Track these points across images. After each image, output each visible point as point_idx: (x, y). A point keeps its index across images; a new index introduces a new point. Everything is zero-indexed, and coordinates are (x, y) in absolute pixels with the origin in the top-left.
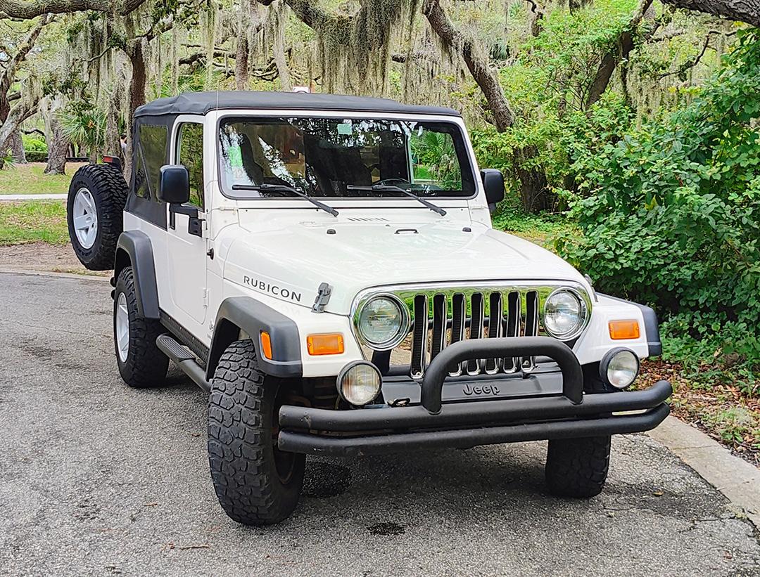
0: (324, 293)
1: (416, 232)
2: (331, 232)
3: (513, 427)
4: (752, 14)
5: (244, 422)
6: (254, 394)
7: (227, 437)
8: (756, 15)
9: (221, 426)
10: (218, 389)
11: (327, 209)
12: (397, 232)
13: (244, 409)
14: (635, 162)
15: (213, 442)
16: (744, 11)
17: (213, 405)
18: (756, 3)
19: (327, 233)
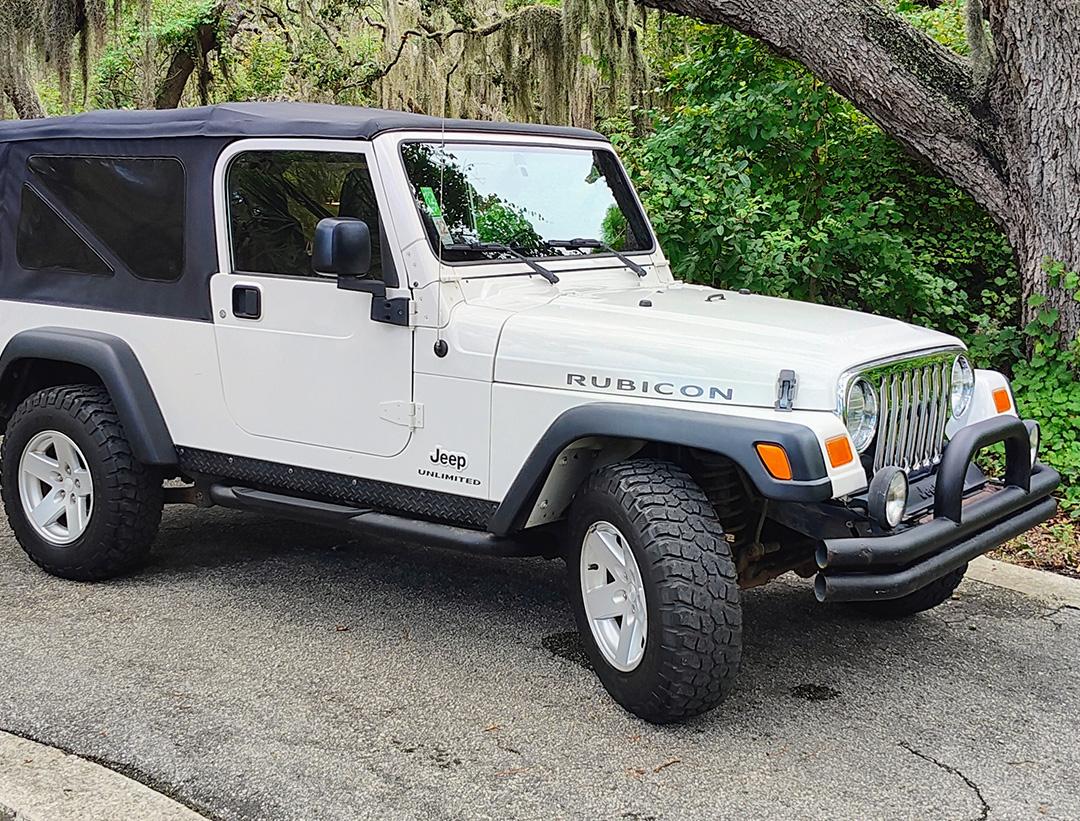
0: (787, 384)
1: (723, 298)
2: (646, 305)
4: (743, 17)
5: (722, 575)
8: (749, 19)
9: (691, 586)
10: (668, 534)
11: (546, 275)
12: (709, 299)
13: (717, 557)
15: (684, 610)
17: (669, 558)
18: (750, 4)
19: (640, 305)
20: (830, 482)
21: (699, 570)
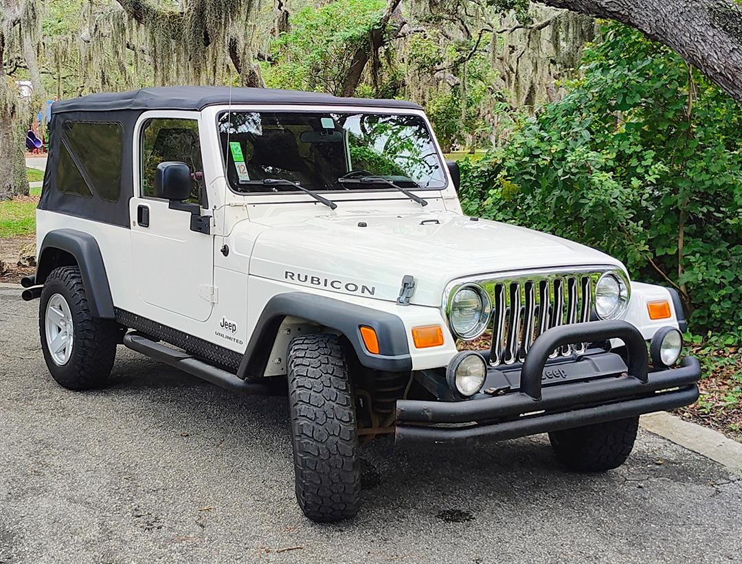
0: (408, 285)
1: (438, 222)
2: (363, 225)
3: (595, 409)
4: (623, 13)
5: (338, 419)
6: (343, 390)
7: (321, 435)
8: (627, 14)
9: (314, 424)
10: (304, 386)
11: (326, 202)
12: (422, 223)
13: (336, 406)
14: (546, 151)
15: (307, 441)
16: (615, 10)
17: (301, 403)
18: (628, 3)
19: (359, 226)
20: (411, 358)
21: (320, 414)
